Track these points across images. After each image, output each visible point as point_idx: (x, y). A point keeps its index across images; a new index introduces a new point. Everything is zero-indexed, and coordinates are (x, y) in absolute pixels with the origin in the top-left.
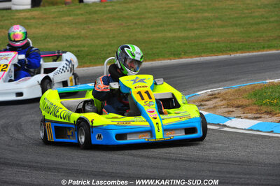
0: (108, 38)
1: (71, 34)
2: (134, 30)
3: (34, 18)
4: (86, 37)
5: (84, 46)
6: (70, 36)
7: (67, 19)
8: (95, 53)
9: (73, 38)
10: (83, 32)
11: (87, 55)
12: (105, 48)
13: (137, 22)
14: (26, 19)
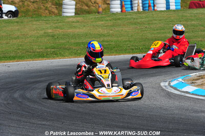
0: (128, 36)
1: (103, 33)
2: (145, 32)
3: (78, 22)
4: (113, 35)
5: (112, 42)
6: (103, 35)
7: (100, 23)
8: (119, 46)
10: (111, 32)
11: (114, 48)
12: (126, 43)
13: (147, 26)
14: (73, 22)
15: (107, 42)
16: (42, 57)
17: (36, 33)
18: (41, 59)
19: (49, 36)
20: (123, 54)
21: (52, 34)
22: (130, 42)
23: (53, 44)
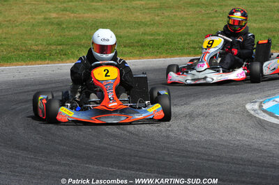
0: (187, 26)
1: (143, 20)
2: (215, 19)
4: (161, 24)
5: (159, 35)
6: (143, 23)
7: (139, 3)
8: (171, 42)
9: (146, 25)
10: (157, 18)
11: (163, 45)
12: (184, 38)
13: (218, 9)
15: (152, 35)
16: (41, 59)
17: (29, 19)
18: (39, 62)
19: (52, 24)
20: (178, 55)
21: (57, 20)
22: (190, 35)
23: (59, 38)
